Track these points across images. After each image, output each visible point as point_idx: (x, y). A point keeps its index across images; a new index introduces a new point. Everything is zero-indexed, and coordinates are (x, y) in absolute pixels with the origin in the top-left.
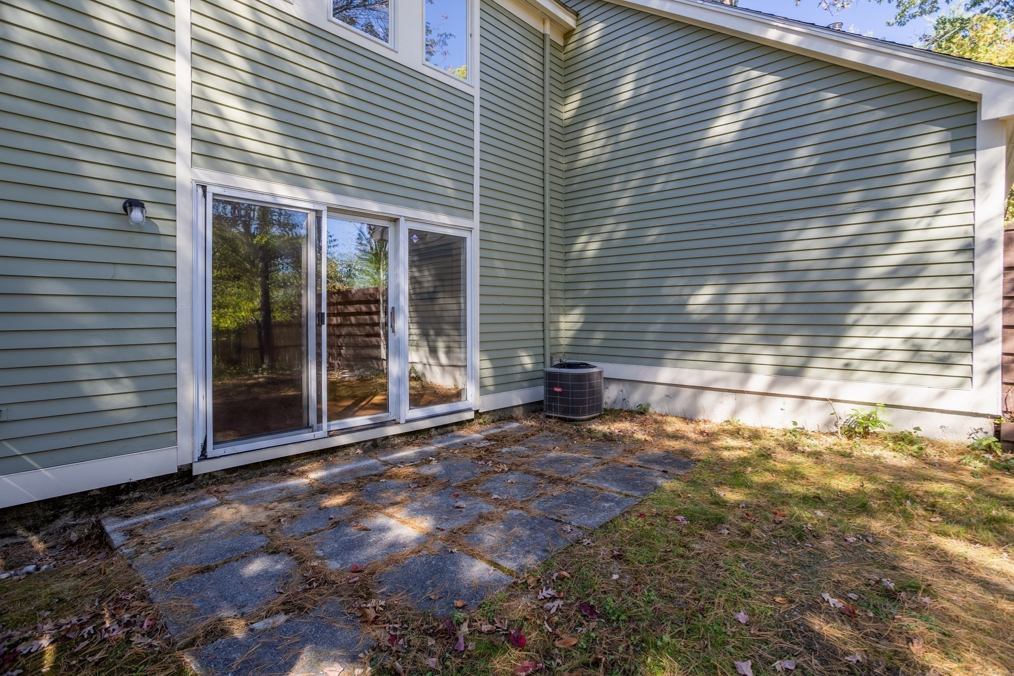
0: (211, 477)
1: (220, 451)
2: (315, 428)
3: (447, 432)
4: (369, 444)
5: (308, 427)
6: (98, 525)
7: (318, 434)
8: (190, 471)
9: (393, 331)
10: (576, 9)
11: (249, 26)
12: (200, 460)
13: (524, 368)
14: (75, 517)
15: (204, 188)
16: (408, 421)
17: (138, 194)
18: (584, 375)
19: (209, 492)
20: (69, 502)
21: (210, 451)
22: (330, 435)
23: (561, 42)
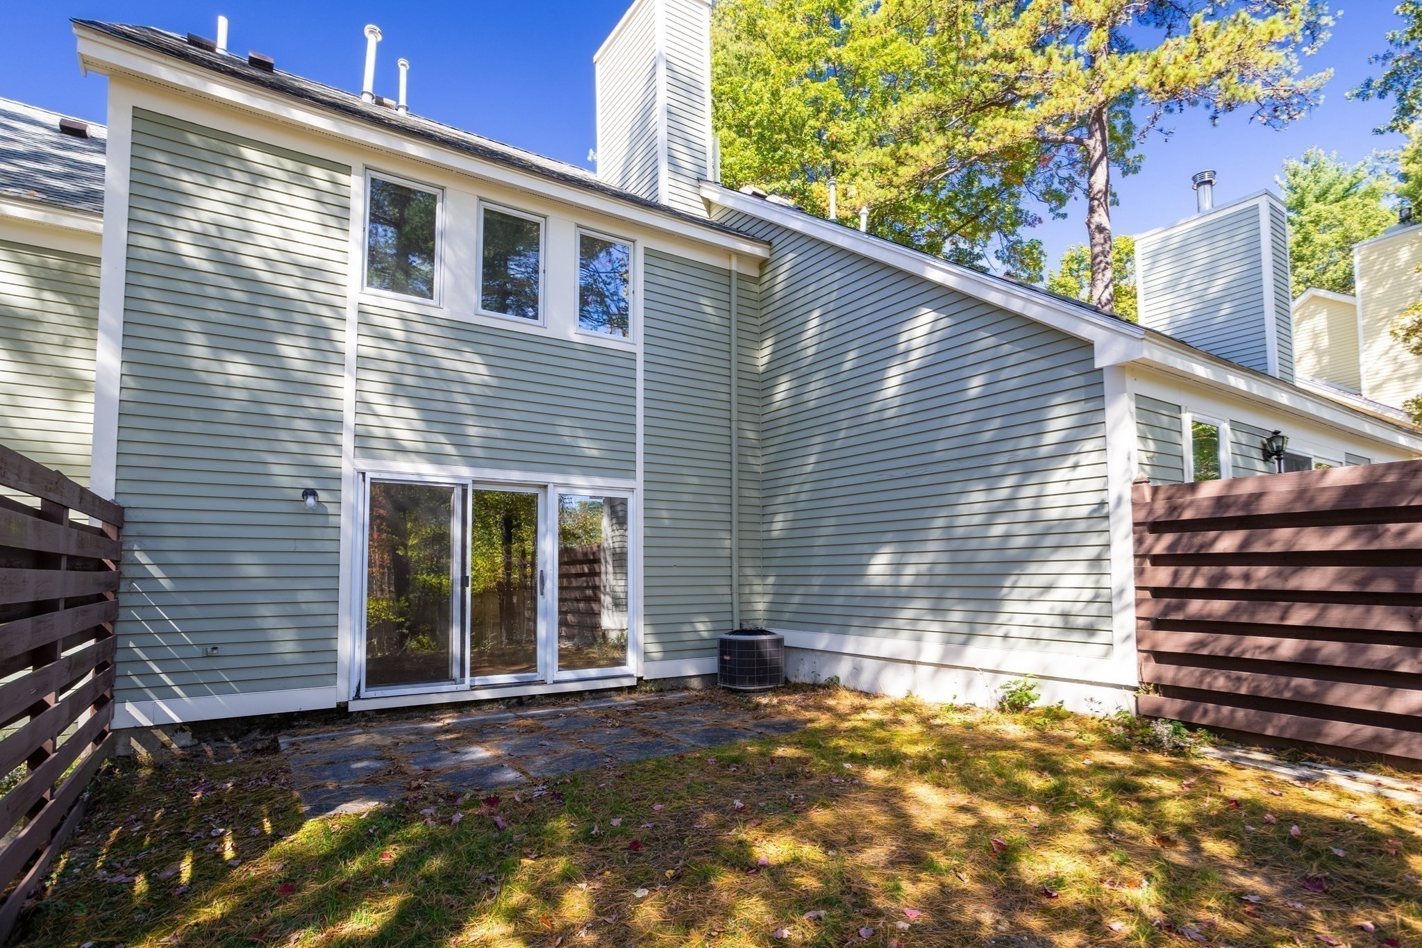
0: (363, 714)
1: (371, 694)
2: (458, 681)
3: (604, 697)
4: (514, 701)
5: (453, 680)
6: (275, 740)
7: (460, 687)
8: (347, 707)
9: (542, 594)
10: (767, 239)
11: (400, 335)
12: (354, 699)
13: (700, 636)
14: (261, 734)
15: (364, 474)
16: (555, 682)
17: (310, 484)
18: (753, 642)
19: (359, 726)
20: (257, 721)
21: (363, 693)
22: (473, 688)
23: (756, 274)
